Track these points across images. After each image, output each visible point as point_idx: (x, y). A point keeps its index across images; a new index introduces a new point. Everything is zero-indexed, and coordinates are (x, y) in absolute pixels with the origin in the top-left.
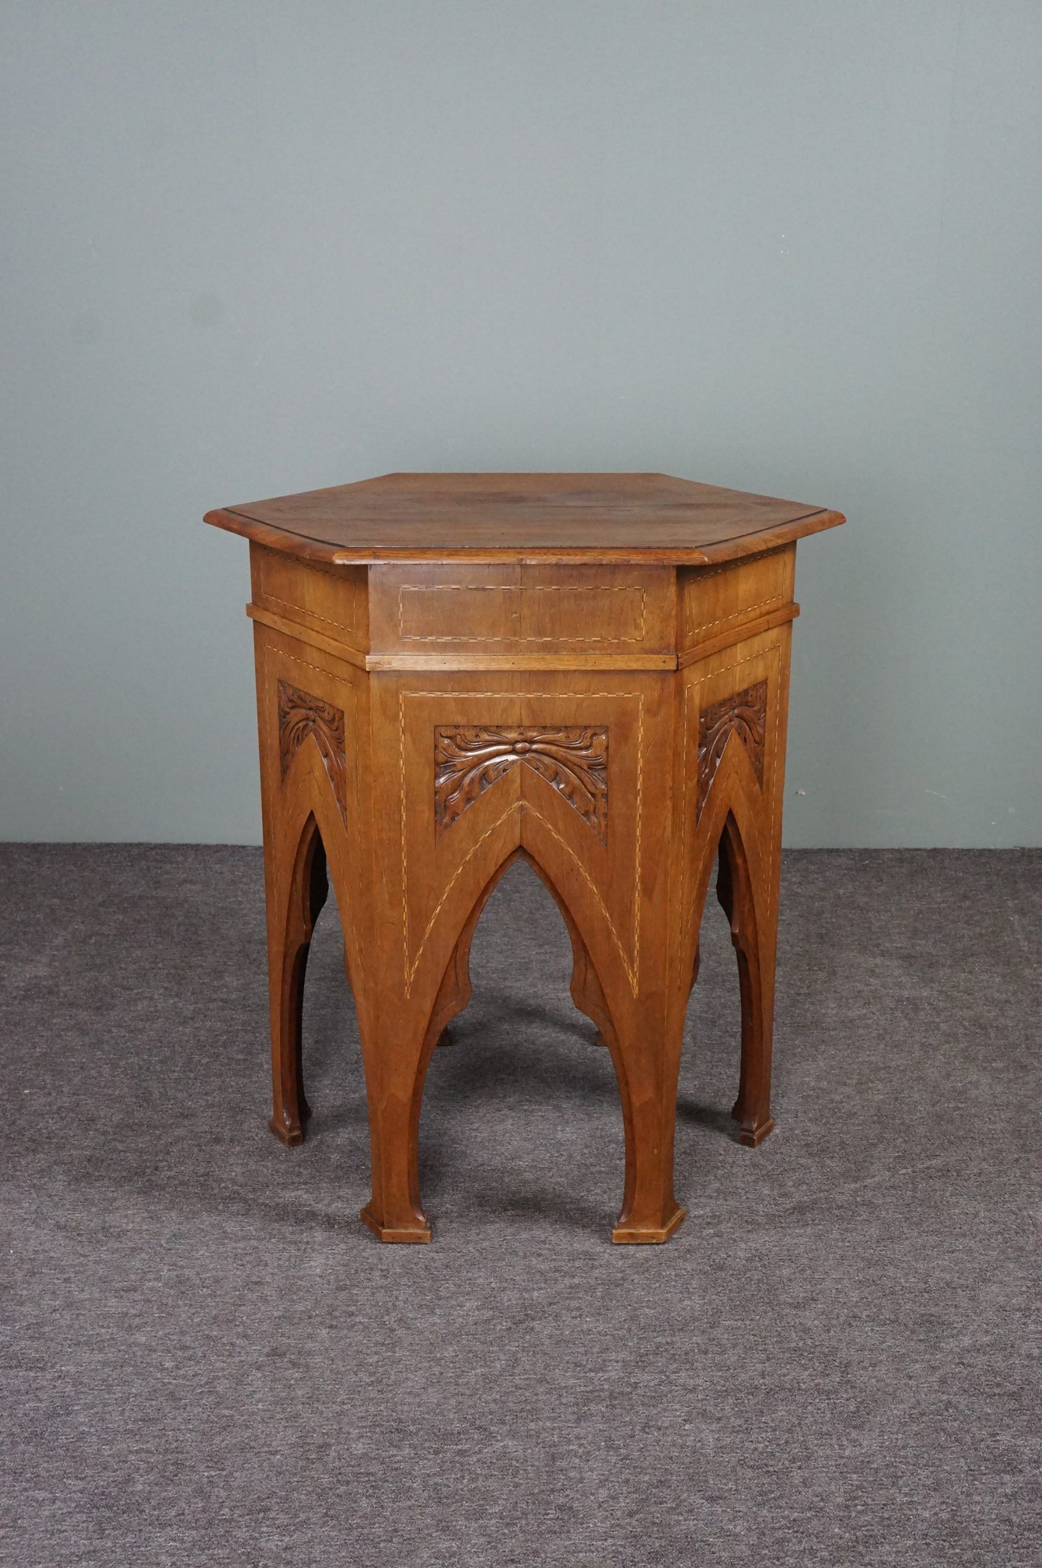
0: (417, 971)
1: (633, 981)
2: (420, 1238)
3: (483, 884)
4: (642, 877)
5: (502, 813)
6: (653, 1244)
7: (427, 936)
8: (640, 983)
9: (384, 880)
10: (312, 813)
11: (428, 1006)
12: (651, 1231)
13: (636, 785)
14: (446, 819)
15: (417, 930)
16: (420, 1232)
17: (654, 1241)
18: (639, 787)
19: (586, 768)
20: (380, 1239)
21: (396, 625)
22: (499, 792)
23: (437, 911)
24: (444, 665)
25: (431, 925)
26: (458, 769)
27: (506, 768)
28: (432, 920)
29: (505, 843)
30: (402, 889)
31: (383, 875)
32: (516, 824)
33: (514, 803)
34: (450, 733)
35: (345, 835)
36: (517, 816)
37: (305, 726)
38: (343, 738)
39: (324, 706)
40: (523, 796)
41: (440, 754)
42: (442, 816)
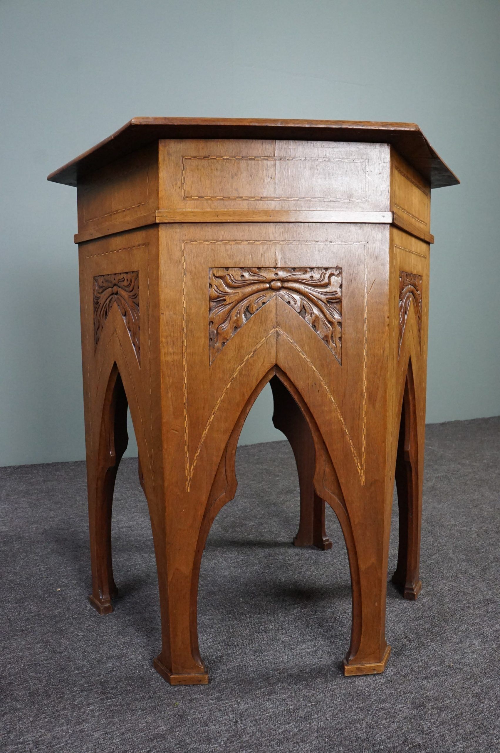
0: (195, 469)
1: (361, 472)
2: (200, 681)
3: (247, 397)
4: (367, 388)
6: (375, 675)
7: (203, 440)
8: (366, 473)
9: (170, 395)
10: (115, 364)
11: (204, 498)
12: (373, 665)
13: (363, 316)
14: (218, 345)
15: (195, 436)
16: (199, 676)
17: (375, 673)
18: (365, 316)
19: (325, 302)
20: (170, 683)
21: (179, 188)
22: (260, 321)
23: (211, 420)
24: (216, 218)
25: (206, 431)
26: (227, 303)
27: (265, 302)
28: (207, 426)
29: (264, 363)
30: (183, 402)
31: (169, 390)
32: (272, 347)
33: (271, 330)
34: (221, 273)
35: (139, 369)
36: (273, 340)
37: (110, 300)
38: (138, 292)
39: (124, 277)
40: (278, 324)
41: (214, 291)
42: (215, 342)
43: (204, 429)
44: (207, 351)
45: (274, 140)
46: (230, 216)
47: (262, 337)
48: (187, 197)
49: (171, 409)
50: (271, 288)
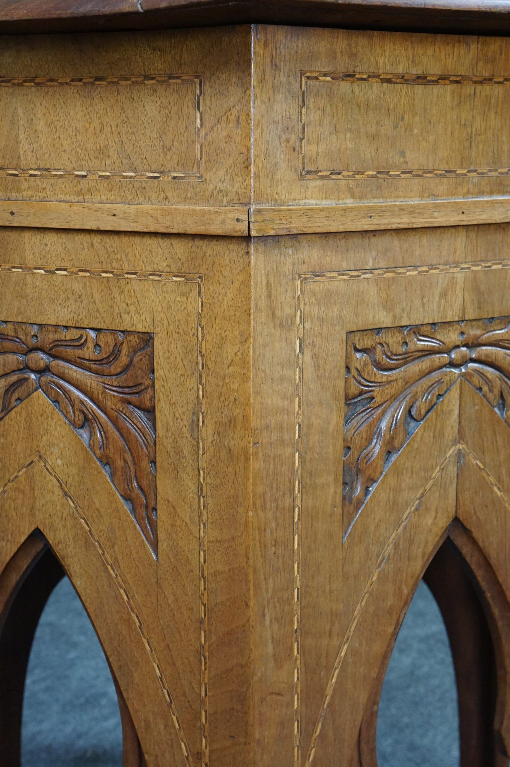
5: (433, 468)
7: (327, 702)
9: (268, 620)
14: (358, 492)
15: (312, 696)
21: (294, 150)
22: (432, 434)
23: (343, 654)
24: (368, 221)
25: (334, 680)
26: (376, 405)
27: (441, 394)
28: (336, 669)
29: (436, 517)
30: (293, 628)
31: (266, 610)
32: (451, 482)
33: (450, 449)
34: (367, 342)
35: (150, 557)
36: (453, 470)
37: (14, 384)
38: (148, 382)
39: (81, 337)
40: (461, 436)
41: (353, 381)
42: (352, 489)
43: (329, 677)
44: (338, 510)
45: (476, 37)
46: (393, 216)
47: (434, 466)
48: (308, 173)
49: (270, 649)
50: (452, 364)
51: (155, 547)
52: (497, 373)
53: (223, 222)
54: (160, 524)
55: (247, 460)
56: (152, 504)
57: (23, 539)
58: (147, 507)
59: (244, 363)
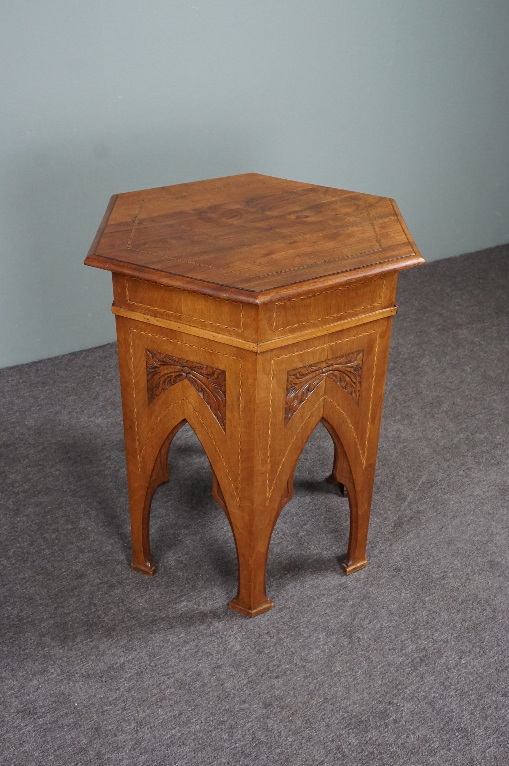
0: (272, 491)
1: (364, 462)
2: (269, 608)
4: (372, 414)
5: (315, 404)
7: (278, 474)
12: (361, 564)
14: (290, 415)
15: (273, 473)
16: (268, 605)
17: (363, 567)
18: (374, 374)
19: (353, 371)
21: (272, 325)
22: (315, 394)
23: (283, 460)
24: (295, 340)
26: (297, 390)
27: (319, 382)
28: (281, 465)
29: (316, 418)
30: (268, 456)
31: (259, 452)
32: (321, 407)
33: (321, 398)
34: (294, 373)
35: (222, 433)
36: (322, 404)
37: (178, 375)
38: (223, 384)
39: (201, 367)
40: (325, 393)
41: (289, 384)
42: (288, 414)
43: (279, 467)
44: (283, 422)
49: (260, 462)
50: (323, 373)
51: (225, 430)
52: (339, 372)
53: (249, 347)
54: (226, 424)
55: (255, 412)
56: (224, 418)
57: (180, 421)
58: (222, 418)
59: (254, 385)
